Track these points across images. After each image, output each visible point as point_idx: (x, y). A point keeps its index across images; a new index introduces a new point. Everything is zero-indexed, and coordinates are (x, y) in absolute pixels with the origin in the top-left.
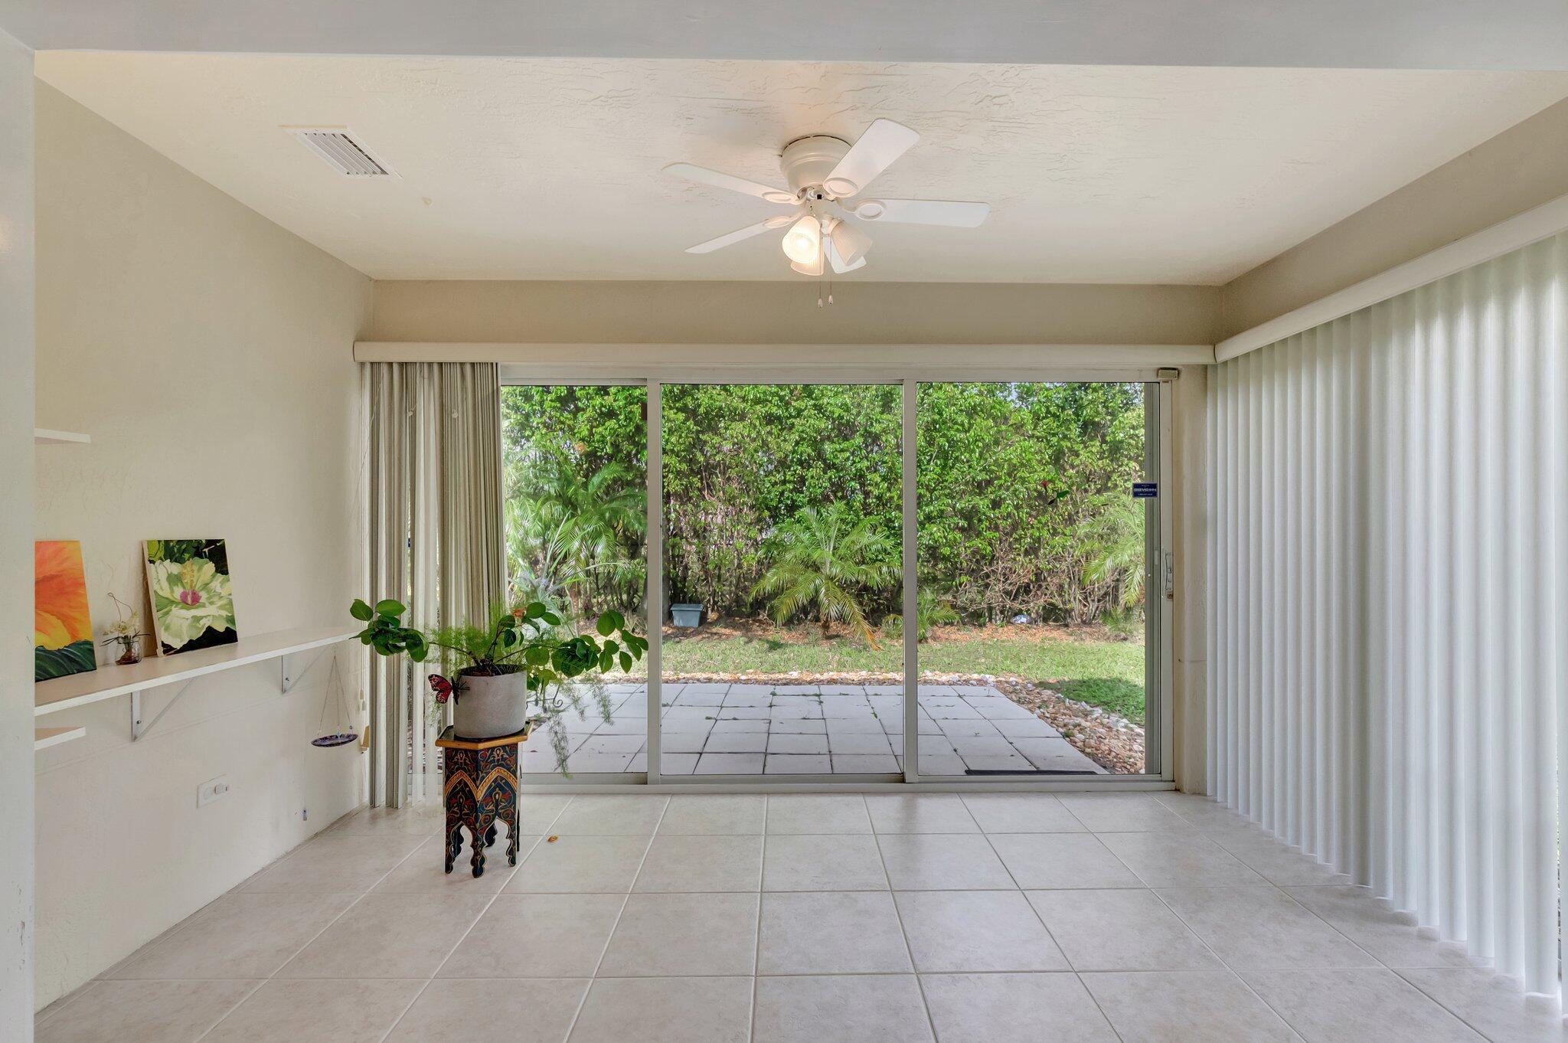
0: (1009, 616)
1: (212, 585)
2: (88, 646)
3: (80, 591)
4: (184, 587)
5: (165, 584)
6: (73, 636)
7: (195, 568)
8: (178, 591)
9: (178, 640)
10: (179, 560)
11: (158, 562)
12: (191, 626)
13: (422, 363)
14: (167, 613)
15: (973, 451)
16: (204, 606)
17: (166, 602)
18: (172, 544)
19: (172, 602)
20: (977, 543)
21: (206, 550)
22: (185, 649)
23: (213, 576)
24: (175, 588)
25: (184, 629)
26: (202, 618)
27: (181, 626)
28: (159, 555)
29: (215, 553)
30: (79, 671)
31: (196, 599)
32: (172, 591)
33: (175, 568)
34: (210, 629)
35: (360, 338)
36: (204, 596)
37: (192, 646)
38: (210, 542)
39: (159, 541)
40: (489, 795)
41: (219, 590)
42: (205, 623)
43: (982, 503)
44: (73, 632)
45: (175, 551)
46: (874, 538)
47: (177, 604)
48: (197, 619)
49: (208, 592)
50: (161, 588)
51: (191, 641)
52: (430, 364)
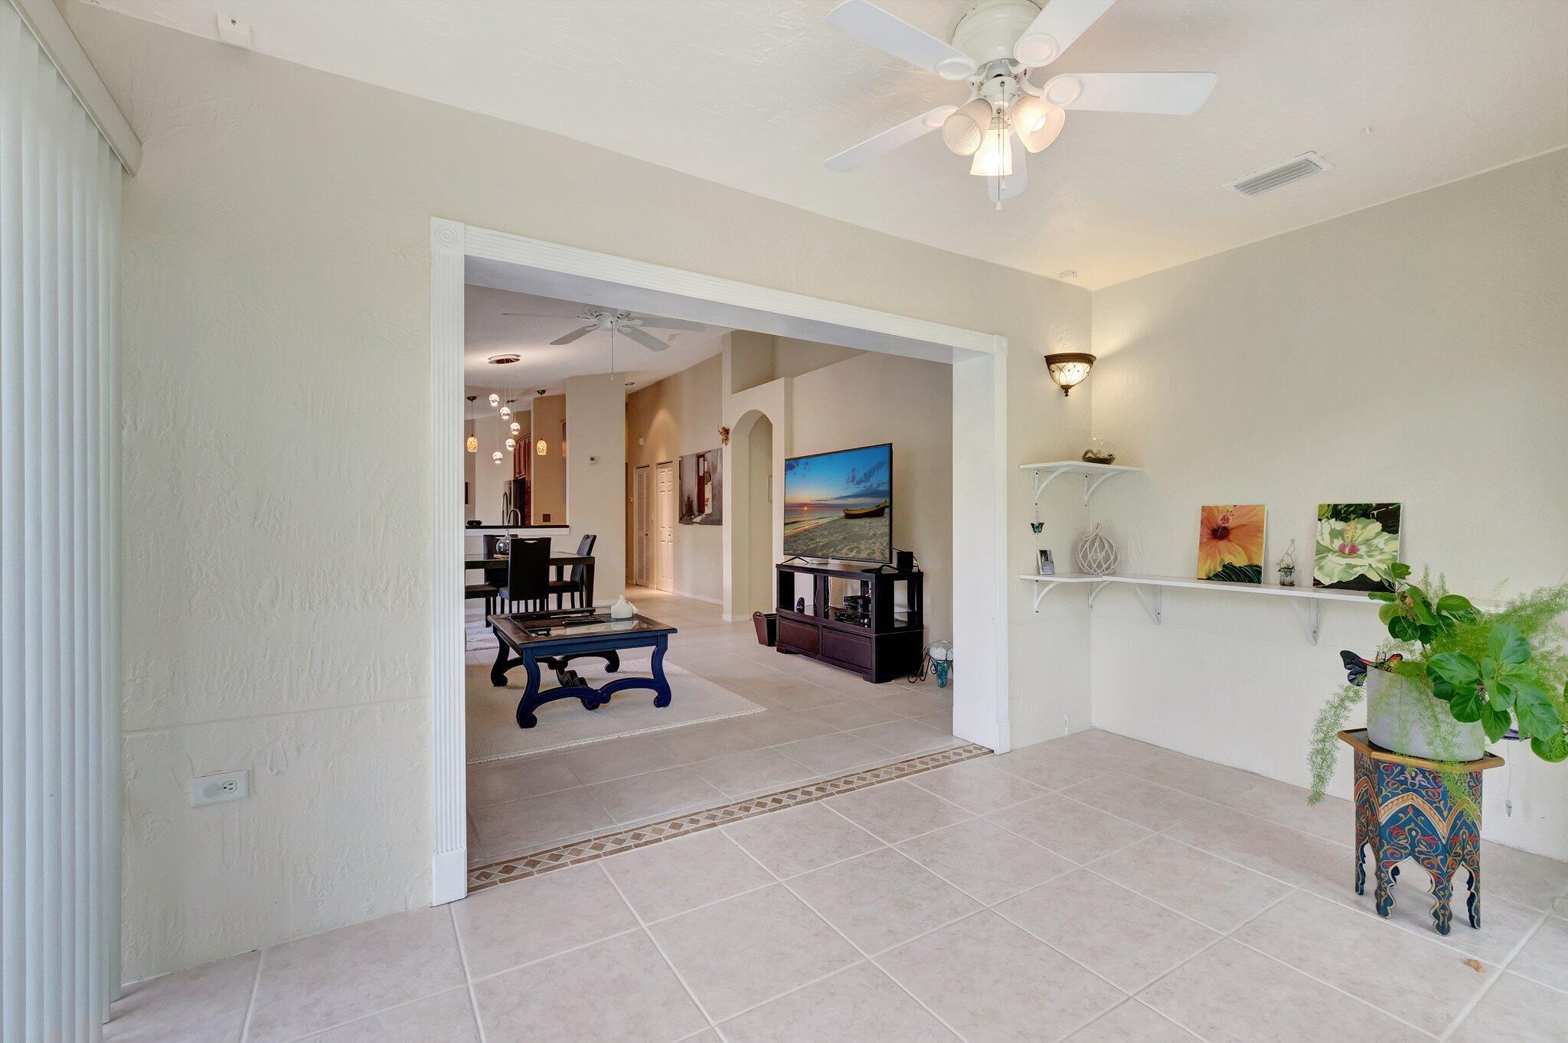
1: (1375, 542)
2: (1258, 569)
3: (1260, 535)
4: (1344, 540)
5: (1327, 537)
6: (1249, 560)
7: (1359, 526)
8: (1338, 543)
9: (1328, 579)
10: (1346, 519)
11: (1324, 521)
12: (1344, 571)
14: (1324, 557)
16: (1361, 557)
17: (1323, 548)
18: (1340, 507)
19: (1330, 550)
21: (1375, 512)
22: (1332, 586)
23: (1378, 534)
24: (1335, 540)
25: (1336, 573)
26: (1357, 566)
27: (1334, 568)
28: (1326, 515)
29: (1389, 517)
30: (1249, 582)
31: (1354, 551)
32: (1332, 542)
33: (1339, 525)
34: (1362, 576)
36: (1363, 549)
37: (1340, 586)
38: (1379, 506)
39: (1329, 505)
41: (1381, 545)
42: (1358, 571)
44: (1250, 558)
45: (1341, 513)
47: (1335, 552)
48: (1351, 566)
49: (1369, 546)
50: (1323, 539)
51: (1339, 582)
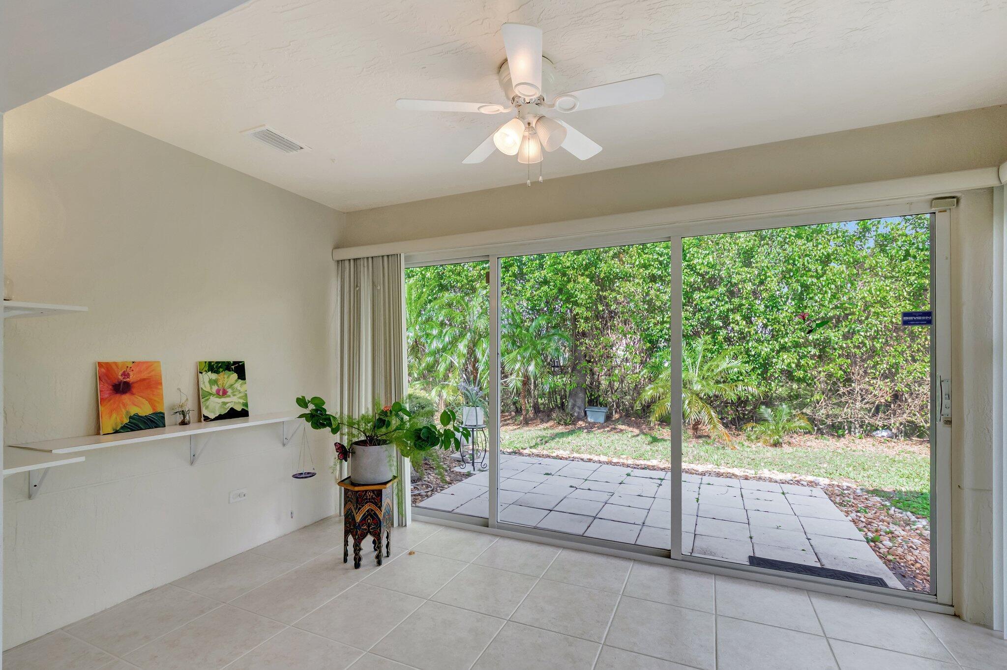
0: (869, 431)
1: (235, 386)
2: (161, 415)
3: (159, 387)
4: (218, 387)
5: (207, 385)
6: (154, 409)
7: (226, 376)
8: (215, 388)
9: (213, 414)
10: (217, 372)
11: (204, 373)
12: (221, 407)
13: (364, 258)
14: (208, 400)
15: (826, 292)
16: (229, 396)
17: (207, 393)
18: (213, 363)
19: (210, 394)
20: (831, 367)
21: (233, 367)
22: (217, 419)
23: (236, 381)
24: (213, 387)
25: (217, 408)
26: (228, 403)
27: (215, 407)
28: (205, 369)
29: (239, 369)
30: (156, 427)
31: (225, 393)
32: (211, 388)
33: (214, 376)
34: (232, 409)
35: (337, 247)
36: (230, 391)
37: (220, 417)
38: (235, 363)
39: (205, 362)
40: (364, 519)
41: (239, 388)
42: (229, 406)
43: (834, 335)
44: (153, 407)
45: (214, 367)
46: (735, 363)
47: (214, 395)
48: (225, 403)
49: (233, 389)
50: (205, 386)
51: (220, 415)
52: (368, 258)
